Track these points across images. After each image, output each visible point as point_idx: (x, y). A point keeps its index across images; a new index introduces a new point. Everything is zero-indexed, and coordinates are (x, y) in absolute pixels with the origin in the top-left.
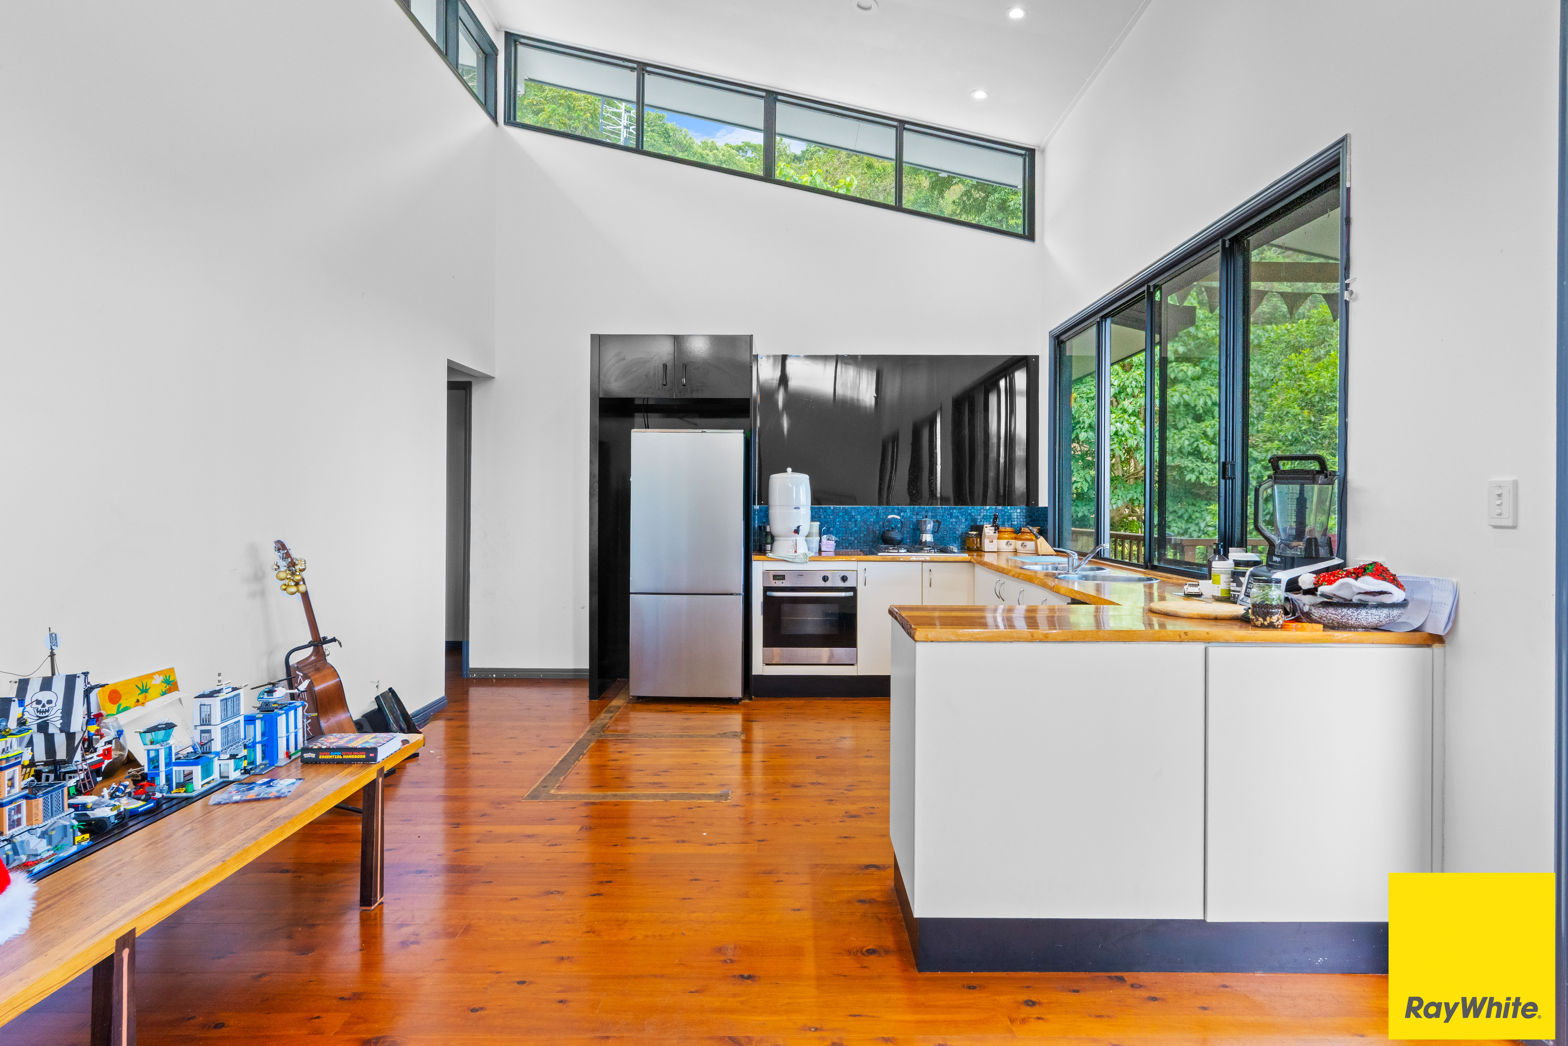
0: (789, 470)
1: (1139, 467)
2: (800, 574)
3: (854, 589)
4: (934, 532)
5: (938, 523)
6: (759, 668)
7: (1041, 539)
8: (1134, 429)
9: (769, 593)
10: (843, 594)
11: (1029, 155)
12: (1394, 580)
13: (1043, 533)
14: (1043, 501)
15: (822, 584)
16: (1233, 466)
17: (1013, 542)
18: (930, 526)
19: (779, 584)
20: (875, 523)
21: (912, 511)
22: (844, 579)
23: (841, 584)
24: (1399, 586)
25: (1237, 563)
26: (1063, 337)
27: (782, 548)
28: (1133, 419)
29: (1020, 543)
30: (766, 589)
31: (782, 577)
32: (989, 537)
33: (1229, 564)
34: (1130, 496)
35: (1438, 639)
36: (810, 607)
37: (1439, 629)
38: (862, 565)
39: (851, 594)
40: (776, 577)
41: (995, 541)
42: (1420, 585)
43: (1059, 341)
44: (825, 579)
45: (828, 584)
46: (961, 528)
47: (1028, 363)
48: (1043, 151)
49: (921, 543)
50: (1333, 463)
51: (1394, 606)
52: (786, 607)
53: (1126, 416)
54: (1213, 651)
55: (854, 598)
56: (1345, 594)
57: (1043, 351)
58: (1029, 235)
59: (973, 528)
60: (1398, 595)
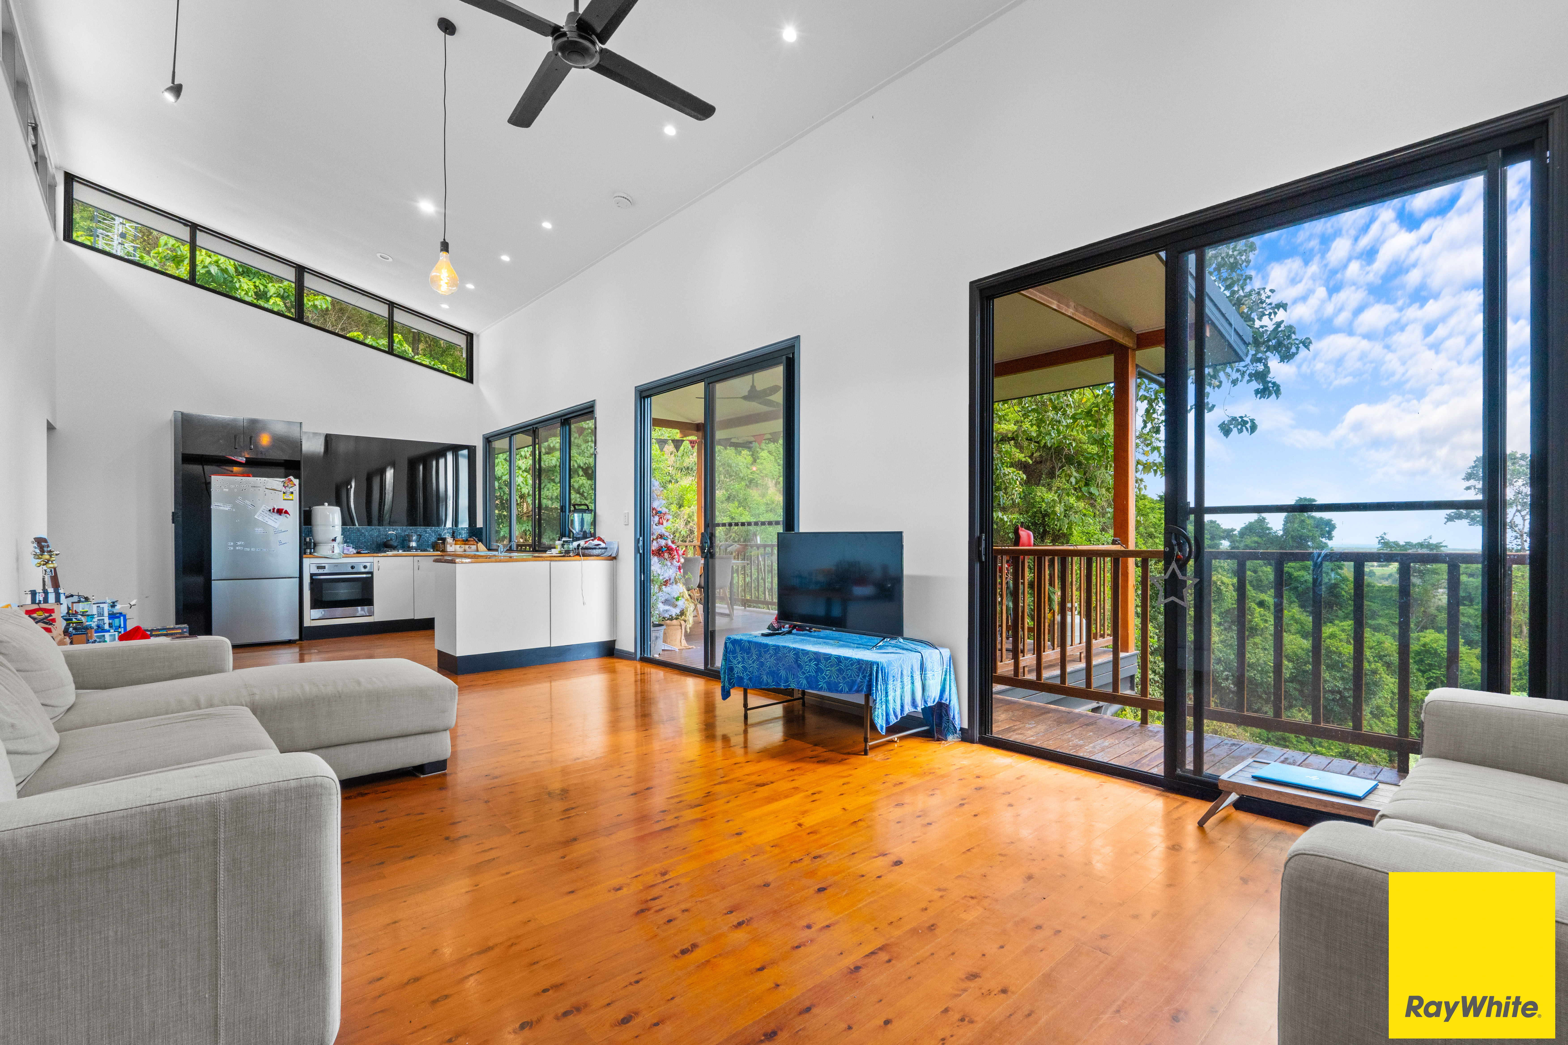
0: (326, 504)
1: (530, 509)
2: (336, 565)
3: (372, 573)
4: (418, 541)
5: (420, 536)
6: (307, 623)
7: (480, 544)
8: (526, 481)
9: (314, 577)
10: (364, 576)
11: (470, 336)
12: (603, 541)
13: (480, 540)
14: (480, 524)
15: (350, 570)
16: (565, 507)
17: (463, 546)
18: (414, 538)
19: (321, 571)
20: (378, 536)
21: (402, 530)
22: (365, 567)
23: (363, 570)
24: (604, 542)
25: (564, 541)
26: (490, 439)
27: (323, 550)
28: (525, 474)
29: (467, 546)
30: (312, 575)
31: (324, 567)
32: (450, 543)
33: (561, 542)
34: (523, 529)
35: (615, 558)
36: (343, 584)
37: (614, 555)
38: (376, 559)
39: (370, 575)
40: (318, 568)
41: (453, 546)
42: (611, 543)
43: (488, 440)
44: (353, 567)
45: (354, 571)
46: (433, 539)
47: (472, 450)
48: (478, 336)
49: (409, 547)
50: (591, 507)
51: (602, 548)
52: (325, 585)
53: (520, 472)
54: (552, 563)
55: (372, 577)
56: (590, 546)
57: (479, 444)
58: (470, 379)
59: (439, 539)
60: (603, 545)
